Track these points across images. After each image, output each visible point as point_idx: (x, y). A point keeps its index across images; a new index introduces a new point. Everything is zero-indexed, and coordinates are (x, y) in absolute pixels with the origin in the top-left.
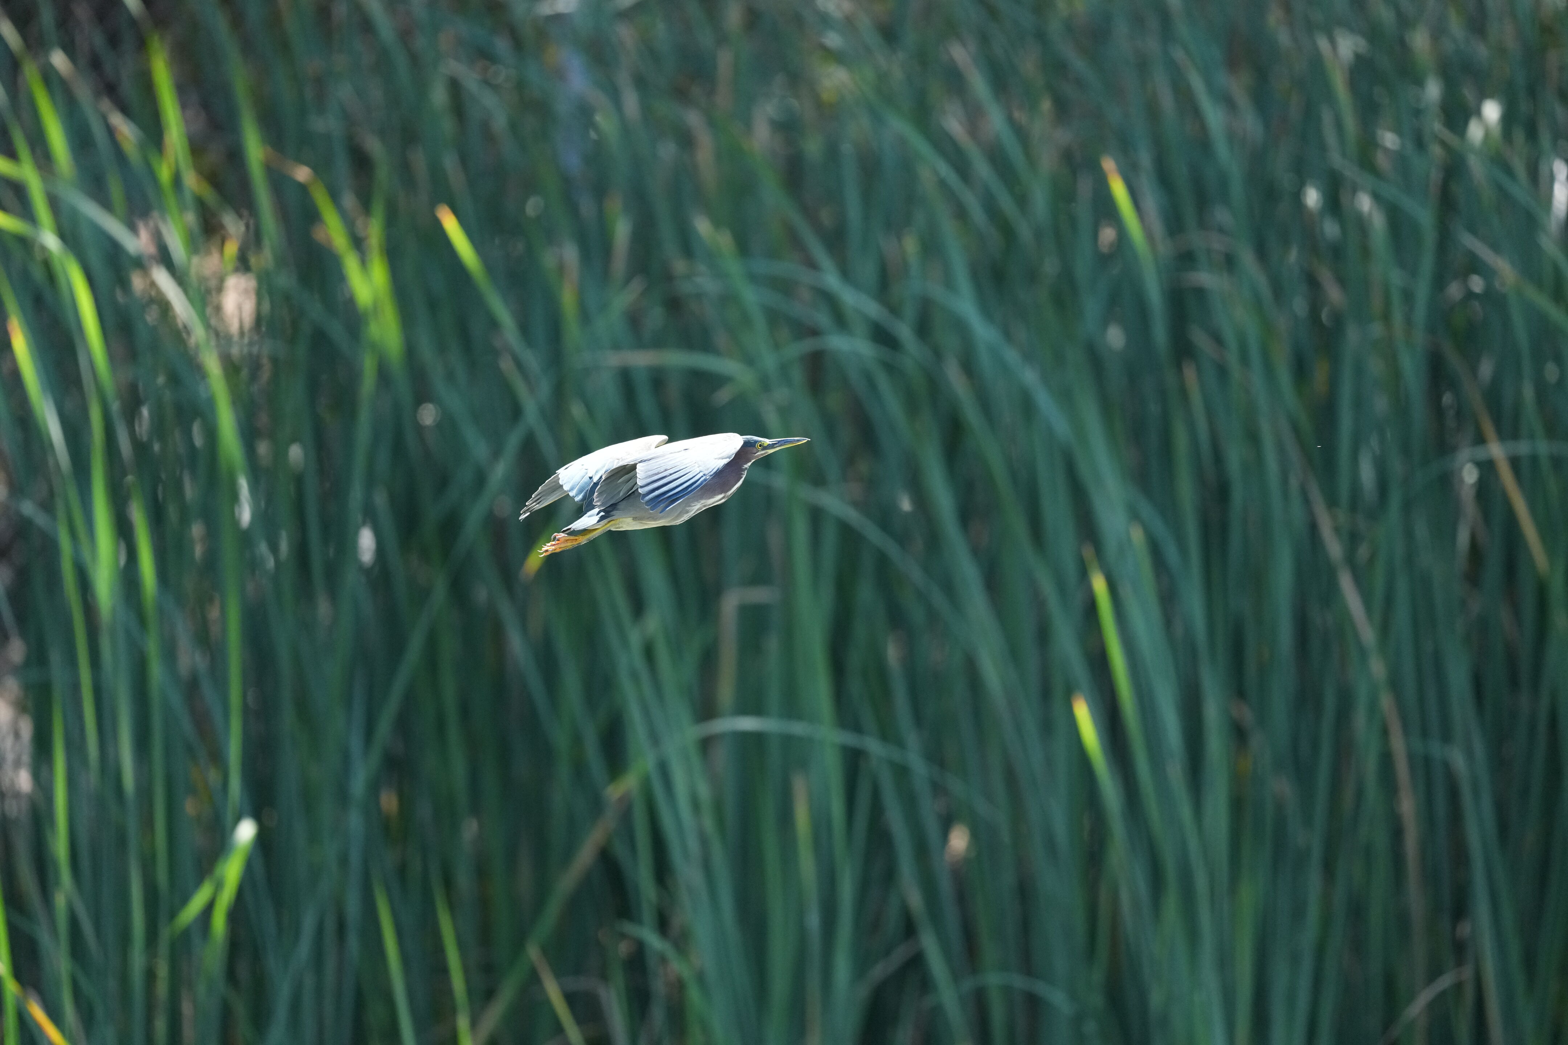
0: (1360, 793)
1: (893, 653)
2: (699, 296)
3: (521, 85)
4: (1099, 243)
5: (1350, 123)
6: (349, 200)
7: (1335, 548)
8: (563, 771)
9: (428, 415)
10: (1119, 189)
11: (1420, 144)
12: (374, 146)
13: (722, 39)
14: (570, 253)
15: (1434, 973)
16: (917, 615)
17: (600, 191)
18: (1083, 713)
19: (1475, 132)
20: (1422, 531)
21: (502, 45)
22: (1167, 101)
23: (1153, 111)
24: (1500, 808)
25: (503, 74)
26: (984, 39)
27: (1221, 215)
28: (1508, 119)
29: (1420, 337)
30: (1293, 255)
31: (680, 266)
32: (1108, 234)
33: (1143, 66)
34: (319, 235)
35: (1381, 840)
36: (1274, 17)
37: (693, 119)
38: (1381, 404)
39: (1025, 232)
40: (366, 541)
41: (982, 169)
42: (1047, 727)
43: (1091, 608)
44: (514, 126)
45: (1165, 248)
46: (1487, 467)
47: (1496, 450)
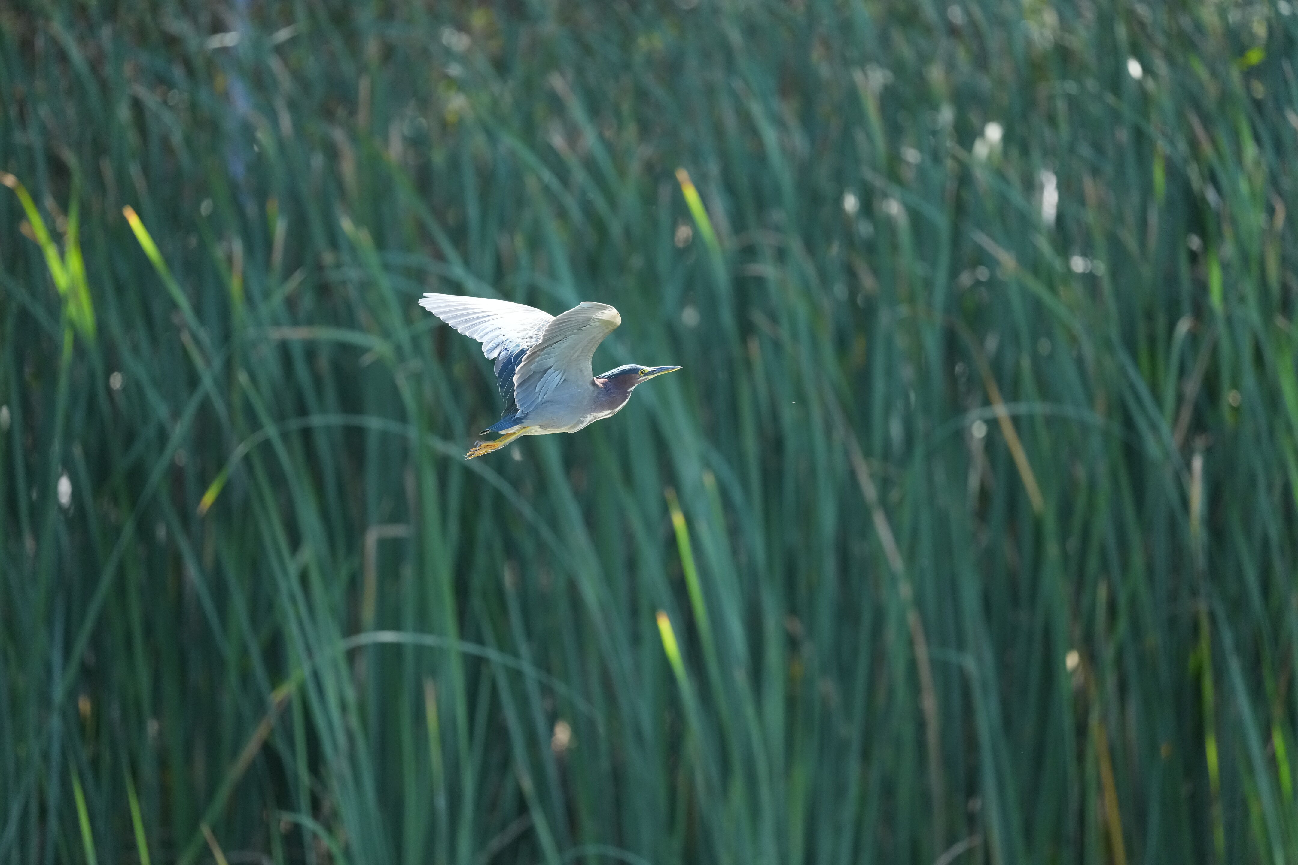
0: (891, 693)
1: (508, 578)
2: (344, 283)
3: (193, 107)
4: (676, 239)
5: (880, 142)
6: (49, 202)
7: (870, 491)
8: (233, 678)
9: (117, 381)
10: (691, 195)
11: (936, 157)
12: (70, 158)
13: (362, 69)
14: (238, 247)
15: (951, 840)
16: (528, 547)
17: (262, 196)
18: (665, 627)
19: (981, 150)
20: (940, 476)
21: (178, 73)
22: (731, 122)
23: (718, 131)
24: (1005, 704)
25: (178, 97)
26: (580, 71)
27: (777, 216)
28: (1007, 138)
29: (938, 317)
30: (835, 250)
31: (328, 258)
32: (684, 232)
33: (710, 91)
34: (24, 229)
35: (908, 731)
36: (816, 55)
37: (339, 135)
38: (907, 372)
39: (616, 229)
40: (64, 487)
41: (579, 176)
42: (636, 639)
43: (671, 540)
44: (188, 141)
45: (731, 244)
46: (993, 424)
47: (1001, 410)
